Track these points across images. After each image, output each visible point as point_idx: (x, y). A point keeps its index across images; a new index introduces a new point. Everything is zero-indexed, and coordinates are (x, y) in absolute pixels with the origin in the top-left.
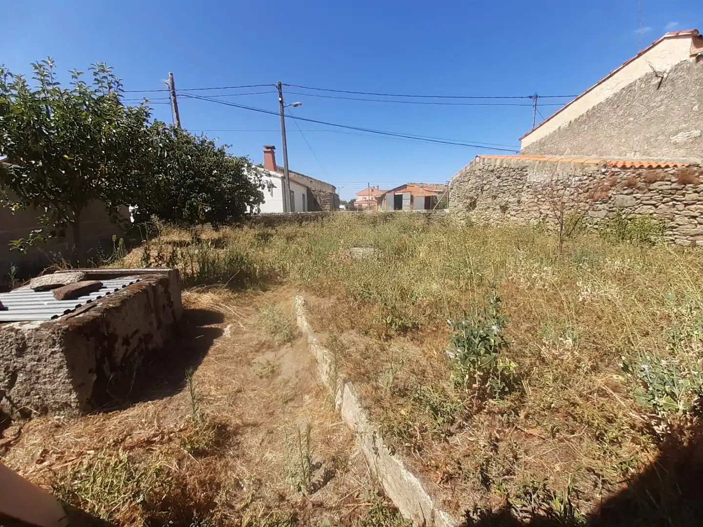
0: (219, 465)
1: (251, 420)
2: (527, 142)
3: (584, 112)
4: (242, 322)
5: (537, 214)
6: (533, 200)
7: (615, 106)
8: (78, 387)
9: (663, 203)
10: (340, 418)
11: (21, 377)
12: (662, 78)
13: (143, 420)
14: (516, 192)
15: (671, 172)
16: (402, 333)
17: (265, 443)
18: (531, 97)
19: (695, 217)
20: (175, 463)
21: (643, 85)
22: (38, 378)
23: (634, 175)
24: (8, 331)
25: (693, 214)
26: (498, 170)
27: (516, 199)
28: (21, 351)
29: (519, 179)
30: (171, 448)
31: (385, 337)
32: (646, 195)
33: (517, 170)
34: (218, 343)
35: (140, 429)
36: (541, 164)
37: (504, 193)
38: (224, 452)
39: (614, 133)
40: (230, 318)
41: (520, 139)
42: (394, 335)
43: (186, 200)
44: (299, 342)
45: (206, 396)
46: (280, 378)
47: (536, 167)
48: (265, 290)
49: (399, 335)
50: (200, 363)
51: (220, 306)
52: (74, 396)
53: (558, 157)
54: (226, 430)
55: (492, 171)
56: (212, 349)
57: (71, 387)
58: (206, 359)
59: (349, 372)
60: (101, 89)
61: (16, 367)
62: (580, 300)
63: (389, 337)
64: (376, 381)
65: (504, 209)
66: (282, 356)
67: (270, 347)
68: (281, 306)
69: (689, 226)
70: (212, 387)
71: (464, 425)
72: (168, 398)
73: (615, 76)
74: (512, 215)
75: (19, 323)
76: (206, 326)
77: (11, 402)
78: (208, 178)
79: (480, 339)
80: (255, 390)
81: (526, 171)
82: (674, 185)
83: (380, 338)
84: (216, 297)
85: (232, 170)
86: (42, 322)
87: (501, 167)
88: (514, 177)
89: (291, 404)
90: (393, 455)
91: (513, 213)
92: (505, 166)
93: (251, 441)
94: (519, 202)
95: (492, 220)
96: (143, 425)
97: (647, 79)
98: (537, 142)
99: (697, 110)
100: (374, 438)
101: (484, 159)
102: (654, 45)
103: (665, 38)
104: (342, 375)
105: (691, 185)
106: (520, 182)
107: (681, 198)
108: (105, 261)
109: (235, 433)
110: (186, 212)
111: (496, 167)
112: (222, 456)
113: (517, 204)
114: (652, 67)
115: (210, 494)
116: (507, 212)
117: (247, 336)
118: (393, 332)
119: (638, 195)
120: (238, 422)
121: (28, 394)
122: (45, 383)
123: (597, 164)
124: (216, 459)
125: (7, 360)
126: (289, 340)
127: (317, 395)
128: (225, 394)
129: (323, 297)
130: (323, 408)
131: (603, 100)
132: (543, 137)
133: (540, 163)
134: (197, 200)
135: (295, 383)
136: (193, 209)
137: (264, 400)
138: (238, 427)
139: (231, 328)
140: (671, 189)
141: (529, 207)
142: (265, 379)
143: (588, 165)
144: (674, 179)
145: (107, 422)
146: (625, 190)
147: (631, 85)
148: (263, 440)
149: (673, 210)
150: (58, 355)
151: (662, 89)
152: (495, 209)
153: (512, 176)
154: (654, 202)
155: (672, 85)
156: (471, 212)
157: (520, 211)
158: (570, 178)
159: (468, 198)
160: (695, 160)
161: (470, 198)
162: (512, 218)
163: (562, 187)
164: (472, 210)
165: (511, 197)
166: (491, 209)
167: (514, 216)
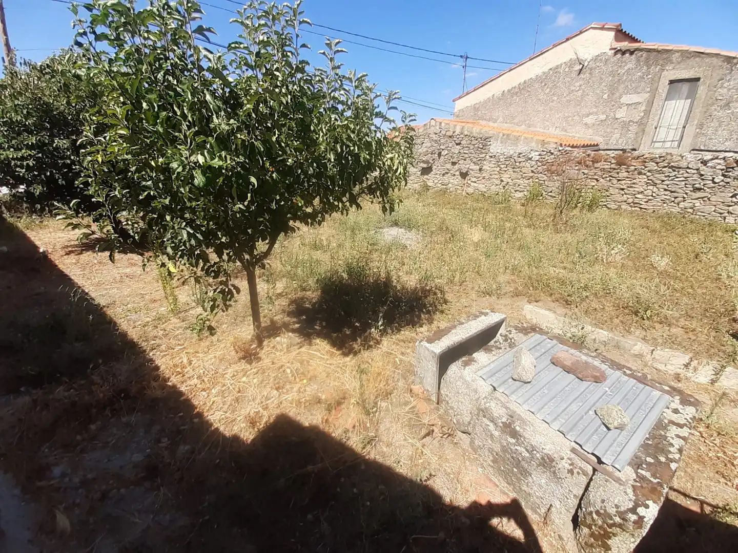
2: (460, 104)
5: (498, 182)
6: (495, 169)
7: (543, 84)
9: (603, 178)
12: (583, 65)
14: (479, 161)
15: (613, 155)
18: (461, 56)
19: (623, 189)
21: (567, 69)
23: (584, 155)
25: (622, 187)
26: (458, 136)
27: (478, 167)
29: (482, 148)
32: (592, 171)
33: (480, 139)
36: (505, 136)
37: (465, 160)
39: (541, 109)
41: (453, 101)
47: (499, 139)
55: (450, 137)
65: (464, 175)
69: (618, 195)
73: (544, 55)
74: (472, 181)
81: (490, 141)
82: (613, 166)
87: (462, 134)
91: (474, 179)
92: (466, 133)
94: (480, 170)
95: (450, 185)
97: (570, 64)
98: (471, 106)
99: (606, 98)
101: (441, 123)
102: (581, 33)
103: (592, 28)
105: (625, 167)
106: (484, 151)
107: (616, 175)
111: (456, 134)
113: (478, 172)
114: (576, 53)
116: (468, 178)
119: (586, 171)
123: (556, 143)
131: (533, 77)
132: (478, 102)
133: (504, 135)
140: (610, 168)
141: (491, 175)
143: (548, 143)
144: (613, 161)
146: (576, 166)
147: (557, 67)
149: (609, 184)
151: (582, 76)
152: (454, 175)
153: (474, 145)
154: (596, 177)
155: (590, 74)
156: (426, 176)
157: (481, 178)
158: (532, 152)
159: (424, 162)
160: (598, 139)
161: (427, 162)
162: (472, 184)
163: (524, 160)
164: (427, 175)
165: (472, 164)
166: (450, 174)
167: (475, 182)
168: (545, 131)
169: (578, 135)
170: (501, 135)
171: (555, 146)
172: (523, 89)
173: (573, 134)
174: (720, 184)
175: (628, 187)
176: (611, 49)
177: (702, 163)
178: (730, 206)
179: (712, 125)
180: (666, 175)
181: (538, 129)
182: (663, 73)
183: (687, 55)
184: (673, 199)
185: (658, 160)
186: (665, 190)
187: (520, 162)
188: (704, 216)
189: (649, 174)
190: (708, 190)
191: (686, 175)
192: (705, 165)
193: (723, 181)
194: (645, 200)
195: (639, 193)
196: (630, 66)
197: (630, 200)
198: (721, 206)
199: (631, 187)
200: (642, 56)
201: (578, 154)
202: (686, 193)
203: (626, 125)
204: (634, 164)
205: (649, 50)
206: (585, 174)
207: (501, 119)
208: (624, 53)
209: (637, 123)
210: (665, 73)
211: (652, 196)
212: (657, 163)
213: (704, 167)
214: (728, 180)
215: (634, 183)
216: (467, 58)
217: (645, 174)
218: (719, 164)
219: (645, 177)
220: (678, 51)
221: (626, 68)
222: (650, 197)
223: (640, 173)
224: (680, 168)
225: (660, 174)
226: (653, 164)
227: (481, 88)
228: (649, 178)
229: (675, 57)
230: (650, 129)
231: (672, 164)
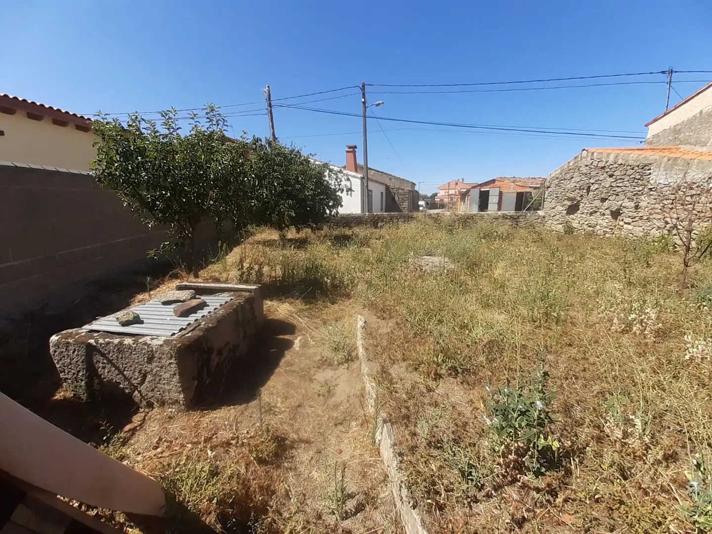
0: (275, 474)
1: (304, 435)
2: (655, 129)
4: (310, 335)
5: (662, 224)
6: (657, 206)
8: (185, 390)
10: (379, 453)
11: (149, 378)
13: (226, 423)
14: (634, 195)
16: (453, 373)
17: (313, 461)
18: (663, 72)
20: (243, 467)
22: (160, 380)
24: (143, 344)
26: (611, 167)
27: (632, 204)
28: (150, 360)
29: (638, 179)
30: (242, 453)
31: (434, 377)
33: (637, 168)
34: (288, 356)
35: (223, 430)
36: (670, 162)
37: (617, 195)
38: (281, 464)
40: (300, 330)
41: (647, 126)
42: (444, 375)
43: (275, 207)
44: (355, 365)
45: (274, 407)
46: (334, 399)
47: (663, 165)
48: (333, 303)
49: (450, 375)
50: (273, 373)
51: (294, 318)
52: (182, 396)
53: (698, 149)
54: (284, 442)
55: (603, 168)
56: (283, 360)
57: (181, 389)
58: (277, 370)
59: (391, 412)
60: (211, 126)
61: (146, 370)
62: (687, 357)
63: (438, 376)
64: (415, 426)
65: (616, 214)
66: (339, 377)
67: (330, 365)
68: (346, 321)
70: (279, 399)
71: (492, 494)
72: (246, 405)
74: (625, 223)
75: (151, 337)
76: (281, 337)
77: (141, 395)
78: (294, 186)
79: (519, 413)
80: (312, 407)
81: (650, 169)
83: (429, 376)
84: (291, 308)
85: (315, 178)
86: (165, 338)
87: (615, 163)
88: (632, 176)
89: (340, 428)
90: (414, 509)
91: (628, 220)
92: (620, 162)
93: (303, 455)
94: (637, 207)
95: (598, 227)
96: (226, 427)
98: (670, 129)
100: (401, 487)
101: (593, 153)
104: (384, 415)
106: (640, 183)
108: (213, 260)
109: (292, 447)
110: (275, 217)
111: (608, 164)
112: (278, 467)
113: (634, 210)
115: (266, 498)
116: (620, 218)
117: (312, 350)
118: (443, 371)
120: (295, 436)
121: (153, 390)
122: (164, 384)
124: (274, 468)
125: (141, 365)
126: (347, 361)
127: (362, 425)
128: (288, 408)
129: (384, 319)
130: (365, 439)
132: (680, 122)
133: (669, 160)
134: (285, 206)
135: (345, 407)
136: (281, 214)
137: (318, 418)
138: (293, 442)
139: (300, 340)
141: (651, 214)
142: (321, 398)
145: (202, 419)
148: (312, 458)
150: (173, 366)
152: (604, 215)
153: (630, 175)
156: (571, 216)
157: (637, 219)
159: (569, 199)
161: (573, 199)
162: (625, 226)
164: (573, 214)
165: (626, 200)
166: (598, 213)
167: (629, 224)
170: (666, 159)
187: (692, 196)
216: (672, 72)
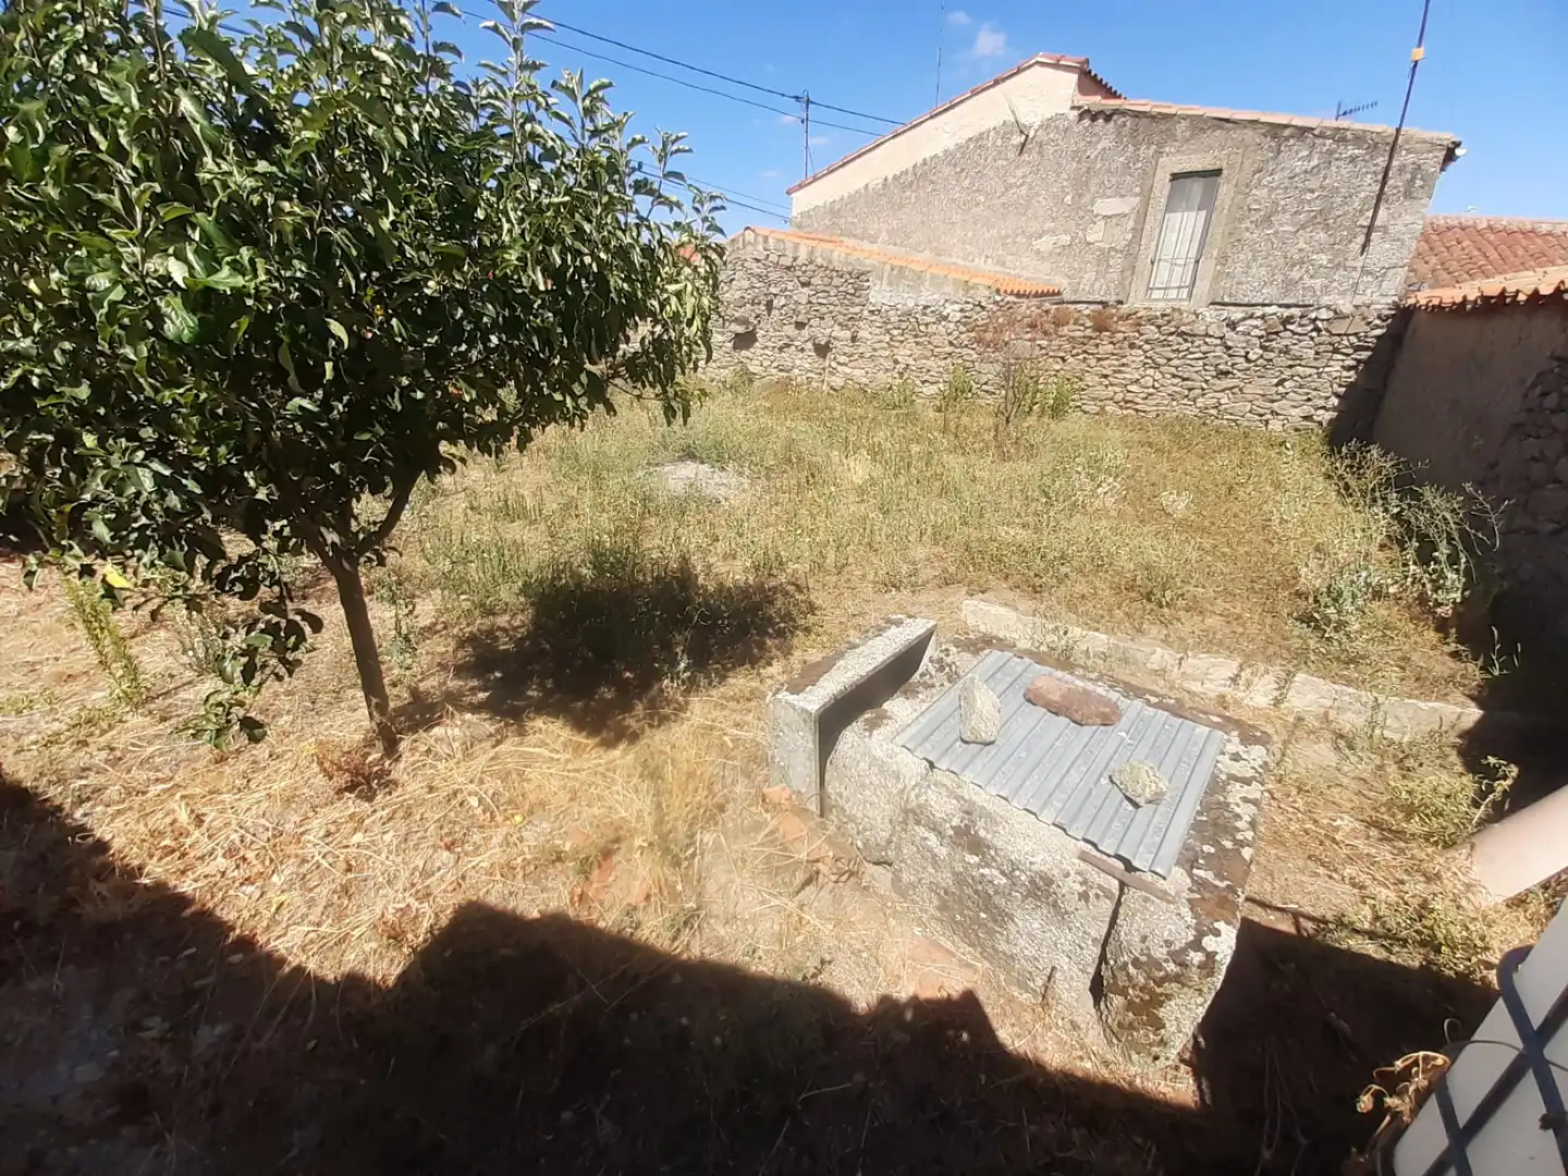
2: (803, 201)
3: (909, 166)
5: (889, 364)
6: (882, 337)
7: (958, 169)
9: (1073, 356)
12: (1028, 136)
14: (850, 319)
15: (1087, 312)
18: (797, 98)
19: (1106, 376)
21: (999, 142)
23: (1039, 311)
25: (1105, 372)
26: (804, 268)
27: (848, 334)
29: (853, 295)
32: (1054, 343)
33: (847, 276)
36: (896, 271)
37: (822, 318)
39: (956, 218)
41: (788, 193)
47: (885, 277)
55: (788, 268)
65: (822, 350)
69: (1099, 388)
73: (957, 109)
74: (839, 363)
81: (867, 281)
82: (1088, 332)
87: (811, 262)
88: (841, 289)
91: (842, 359)
92: (819, 261)
94: (854, 339)
95: (796, 371)
97: (1005, 131)
98: (824, 206)
99: (1069, 202)
101: (766, 239)
102: (1019, 71)
103: (1037, 62)
105: (1108, 333)
106: (857, 300)
107: (1092, 350)
111: (799, 262)
113: (850, 343)
114: (1013, 112)
116: (830, 356)
119: (1044, 343)
123: (990, 287)
131: (939, 151)
132: (837, 198)
133: (893, 269)
140: (1084, 337)
141: (874, 350)
143: (976, 287)
144: (1089, 324)
146: (1027, 333)
147: (981, 137)
149: (1083, 366)
151: (1025, 156)
152: (803, 350)
153: (837, 287)
154: (1062, 354)
155: (1040, 153)
156: (744, 352)
157: (856, 357)
158: (947, 305)
159: (737, 321)
160: (1060, 282)
161: (743, 321)
162: (840, 368)
163: (934, 320)
164: (747, 349)
165: (836, 327)
166: (793, 348)
167: (846, 365)
168: (968, 264)
169: (1025, 274)
170: (888, 266)
171: (987, 293)
172: (921, 175)
173: (1017, 271)
174: (1259, 362)
175: (1115, 372)
176: (1073, 108)
177: (1228, 325)
178: (1273, 401)
179: (1242, 257)
180: (1175, 348)
181: (954, 260)
182: (1161, 160)
183: (1200, 125)
184: (1186, 392)
185: (1160, 322)
186: (1174, 376)
187: (927, 325)
188: (1234, 421)
189: (1147, 347)
190: (1239, 374)
191: (1204, 348)
192: (1234, 329)
193: (1262, 357)
194: (1144, 395)
195: (1132, 383)
196: (1104, 143)
197: (1119, 397)
198: (1260, 402)
199: (1120, 372)
200: (1125, 125)
201: (1027, 308)
202: (1206, 381)
203: (1104, 256)
204: (1123, 329)
205: (1137, 115)
206: (1042, 348)
207: (884, 236)
208: (1094, 118)
209: (1121, 252)
210: (1163, 160)
211: (1153, 387)
212: (1159, 327)
213: (1232, 333)
214: (1271, 355)
215: (1123, 365)
216: (808, 102)
217: (1140, 347)
218: (1256, 327)
219: (1141, 352)
220: (1185, 118)
221: (1100, 147)
222: (1151, 390)
223: (1132, 346)
224: (1195, 335)
225: (1164, 346)
226: (1153, 328)
227: (841, 170)
228: (1148, 354)
229: (1181, 128)
230: (1143, 264)
231: (1183, 328)
